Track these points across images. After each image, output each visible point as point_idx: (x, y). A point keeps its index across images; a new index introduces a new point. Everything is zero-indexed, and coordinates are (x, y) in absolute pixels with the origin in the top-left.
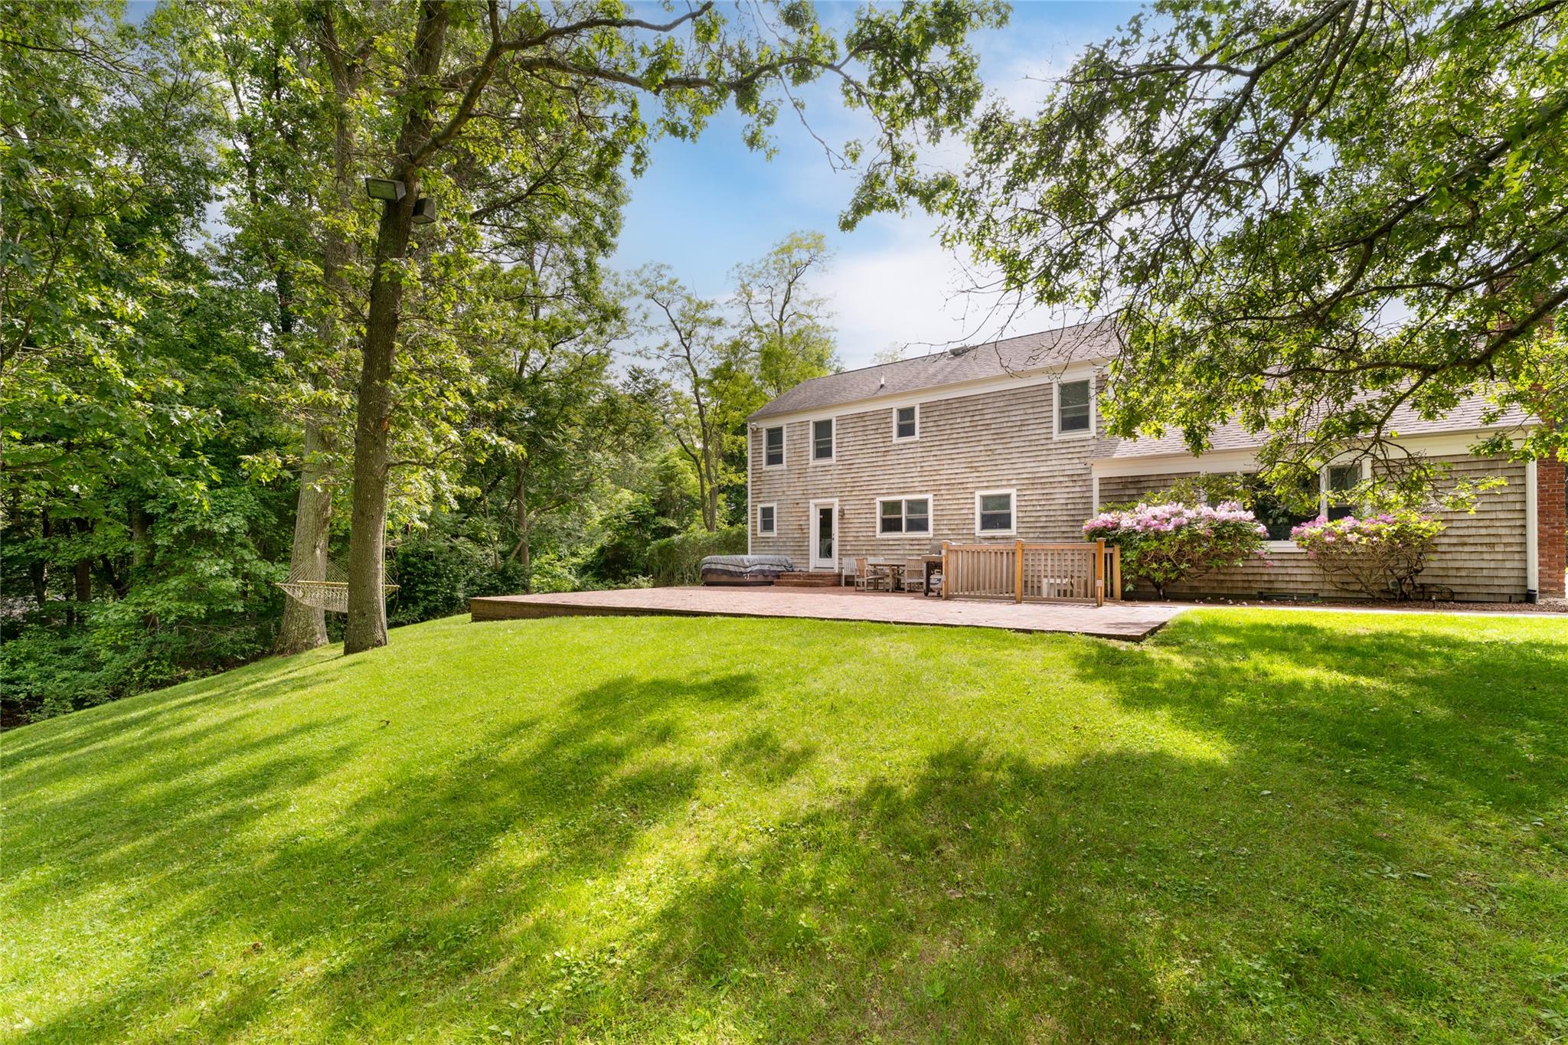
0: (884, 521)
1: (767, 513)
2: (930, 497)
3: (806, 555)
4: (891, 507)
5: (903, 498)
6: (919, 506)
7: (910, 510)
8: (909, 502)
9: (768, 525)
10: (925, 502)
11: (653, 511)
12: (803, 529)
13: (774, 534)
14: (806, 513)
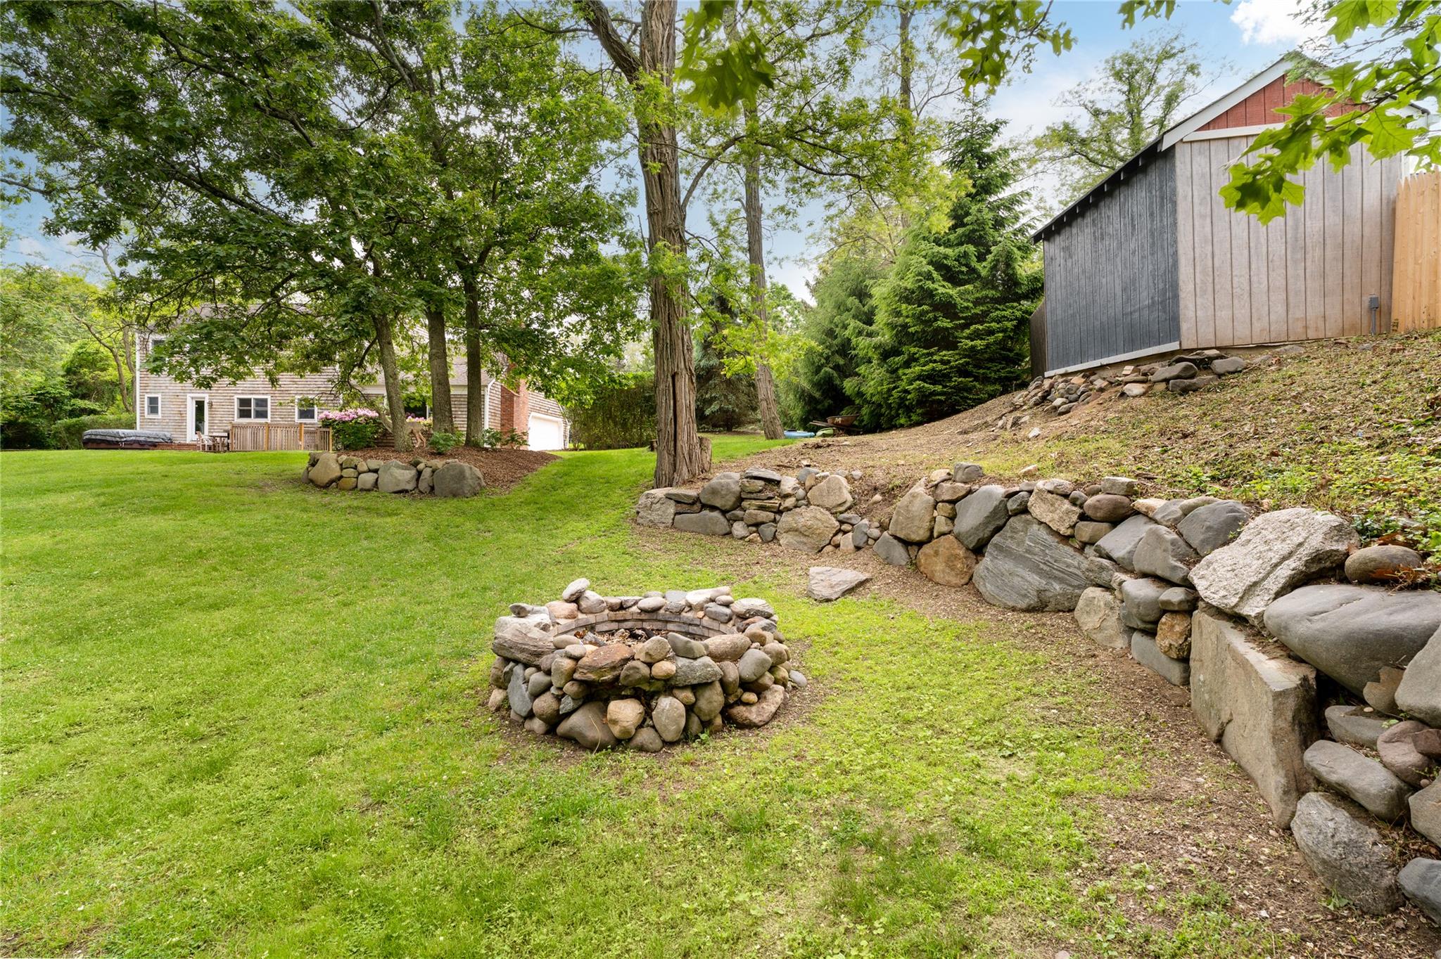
0: (240, 411)
1: (153, 401)
2: (268, 397)
3: (184, 432)
4: (244, 403)
5: (252, 397)
6: (262, 403)
7: (257, 405)
8: (256, 399)
9: (154, 409)
10: (265, 401)
11: (68, 393)
12: (182, 414)
13: (159, 416)
14: (184, 402)
